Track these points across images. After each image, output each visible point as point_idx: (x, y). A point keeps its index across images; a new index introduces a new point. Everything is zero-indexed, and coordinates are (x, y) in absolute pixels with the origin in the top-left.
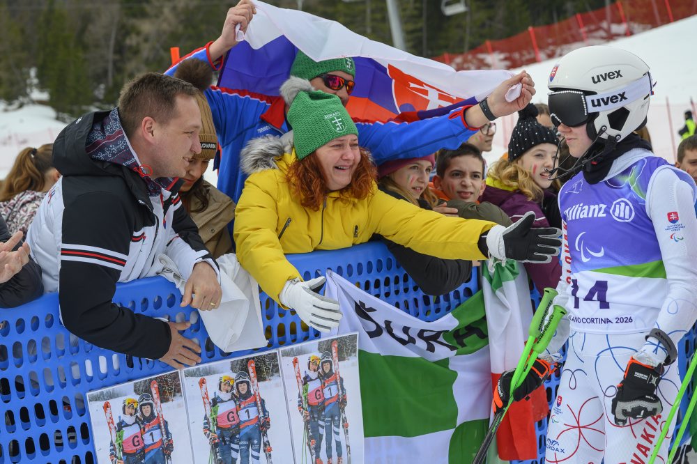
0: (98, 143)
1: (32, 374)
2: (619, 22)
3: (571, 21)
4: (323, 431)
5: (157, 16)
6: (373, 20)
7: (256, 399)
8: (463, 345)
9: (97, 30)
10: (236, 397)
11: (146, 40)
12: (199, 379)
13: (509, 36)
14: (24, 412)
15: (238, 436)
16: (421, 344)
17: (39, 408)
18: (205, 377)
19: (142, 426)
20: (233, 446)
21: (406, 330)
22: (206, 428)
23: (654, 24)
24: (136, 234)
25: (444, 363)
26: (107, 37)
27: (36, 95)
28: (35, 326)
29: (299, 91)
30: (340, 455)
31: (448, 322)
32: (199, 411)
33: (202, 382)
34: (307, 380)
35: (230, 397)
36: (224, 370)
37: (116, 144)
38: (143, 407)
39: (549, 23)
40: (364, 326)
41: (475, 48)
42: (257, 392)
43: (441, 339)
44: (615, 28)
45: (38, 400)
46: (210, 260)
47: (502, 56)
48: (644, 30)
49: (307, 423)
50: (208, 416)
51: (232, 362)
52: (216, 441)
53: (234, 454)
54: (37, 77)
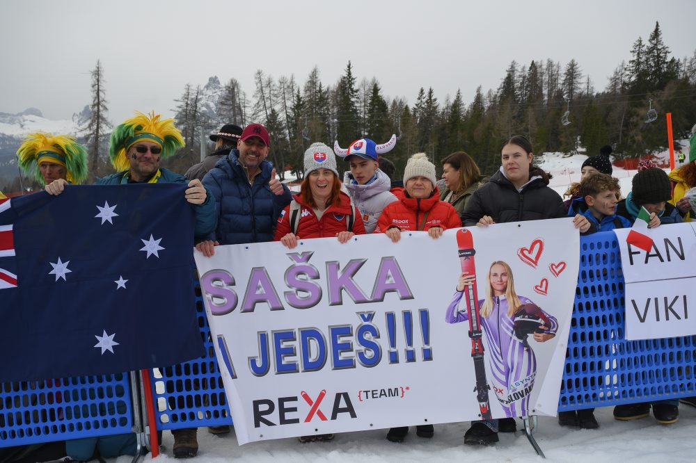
9: (614, 114)
26: (620, 118)
27: (580, 149)
54: (580, 140)
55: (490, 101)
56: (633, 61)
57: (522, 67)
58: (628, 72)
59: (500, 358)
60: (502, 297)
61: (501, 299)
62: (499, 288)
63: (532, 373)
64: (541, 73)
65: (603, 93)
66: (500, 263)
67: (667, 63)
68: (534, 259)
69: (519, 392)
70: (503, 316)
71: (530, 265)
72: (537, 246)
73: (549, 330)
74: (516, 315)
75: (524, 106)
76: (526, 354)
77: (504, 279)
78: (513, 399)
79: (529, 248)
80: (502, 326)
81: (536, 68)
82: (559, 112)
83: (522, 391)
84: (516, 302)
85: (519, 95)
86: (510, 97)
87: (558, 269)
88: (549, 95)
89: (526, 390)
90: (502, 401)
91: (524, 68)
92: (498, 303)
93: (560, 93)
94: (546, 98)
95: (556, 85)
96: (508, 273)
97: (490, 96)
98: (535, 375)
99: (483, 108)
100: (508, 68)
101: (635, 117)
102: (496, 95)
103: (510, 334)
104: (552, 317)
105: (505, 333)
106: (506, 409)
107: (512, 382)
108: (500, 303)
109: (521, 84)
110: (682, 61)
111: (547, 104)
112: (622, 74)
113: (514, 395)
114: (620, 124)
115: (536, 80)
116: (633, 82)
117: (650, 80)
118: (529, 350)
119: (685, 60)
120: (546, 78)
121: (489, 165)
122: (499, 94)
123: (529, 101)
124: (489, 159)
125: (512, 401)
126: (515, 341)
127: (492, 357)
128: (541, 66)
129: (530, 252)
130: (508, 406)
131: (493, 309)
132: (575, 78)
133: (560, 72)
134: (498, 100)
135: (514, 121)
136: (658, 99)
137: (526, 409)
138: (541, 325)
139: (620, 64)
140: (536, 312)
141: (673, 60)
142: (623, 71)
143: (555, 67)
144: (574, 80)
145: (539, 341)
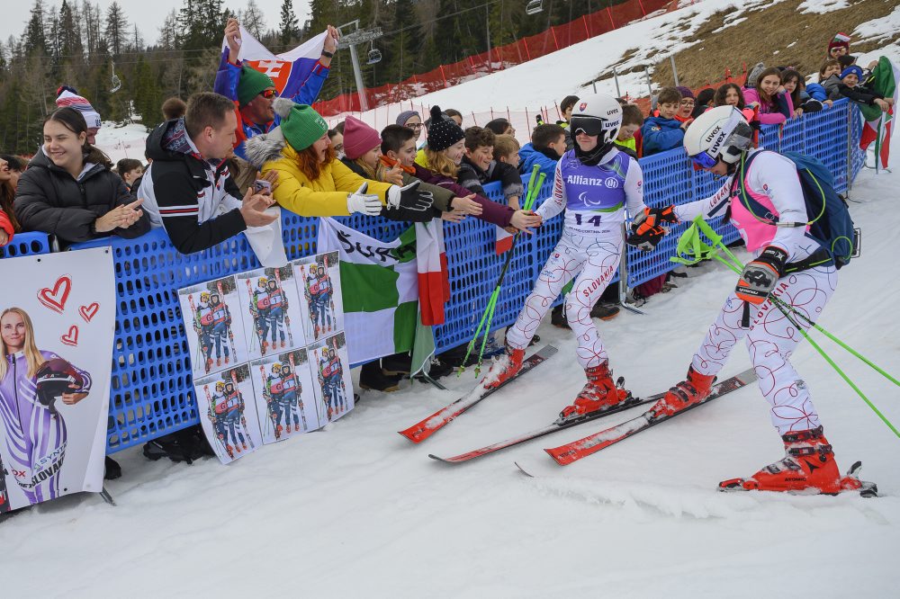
0: (170, 139)
1: (154, 276)
2: (496, 61)
3: (466, 60)
4: (319, 310)
5: (207, 65)
6: (342, 63)
7: (280, 291)
8: (403, 257)
9: (170, 74)
10: (268, 290)
11: (201, 80)
12: (246, 280)
13: (427, 71)
14: (142, 301)
15: (269, 313)
16: (378, 257)
17: (150, 298)
18: (249, 279)
19: (212, 309)
21: (369, 248)
23: (518, 62)
24: (200, 193)
25: (391, 268)
26: (176, 78)
27: (134, 117)
28: (146, 249)
30: (329, 323)
31: (397, 243)
33: (248, 282)
34: (309, 279)
35: (264, 291)
36: (260, 274)
37: (179, 140)
38: (213, 298)
39: (452, 63)
40: (343, 246)
41: (406, 80)
43: (390, 253)
44: (494, 65)
45: (150, 293)
47: (423, 85)
48: (512, 65)
49: (310, 305)
50: (252, 302)
51: (266, 269)
53: (267, 324)
54: (134, 106)
55: (13, 52)
56: (185, 10)
57: (50, 7)
58: (180, 23)
59: (19, 432)
60: (18, 354)
61: (17, 357)
62: (15, 342)
63: (61, 444)
64: (77, 17)
65: (155, 47)
66: (15, 310)
67: (221, 14)
68: (59, 302)
69: (46, 471)
70: (21, 378)
71: (54, 309)
72: (64, 285)
73: (81, 388)
74: (38, 375)
75: (59, 61)
76: (53, 422)
77: (21, 330)
78: (39, 479)
79: (52, 288)
80: (20, 392)
81: (70, 11)
82: (105, 70)
83: (50, 468)
84: (37, 358)
85: (51, 45)
86: (40, 48)
87: (89, 312)
88: (90, 47)
89: (55, 466)
90: (24, 486)
91: (53, 9)
92: (14, 362)
93: (103, 46)
94: (86, 51)
95: (97, 34)
96: (26, 322)
97: (11, 44)
98: (65, 446)
99: (4, 61)
100: (33, 7)
101: (193, 78)
102: (20, 44)
103: (31, 400)
104: (84, 372)
105: (26, 400)
106: (30, 495)
107: (37, 460)
108: (17, 362)
109: (52, 30)
110: (236, 14)
111: (89, 58)
112: (174, 25)
113: (39, 475)
114: (177, 85)
115: (72, 26)
116: (187, 37)
117: (206, 34)
118: (57, 417)
119: (240, 12)
120: (83, 24)
121: (20, 139)
122: (24, 43)
123: (65, 53)
124: (19, 131)
125: (38, 482)
126: (38, 409)
127: (9, 433)
128: (75, 8)
129: (54, 293)
130: (33, 490)
131: (7, 371)
132: (120, 26)
133: (100, 18)
134: (23, 50)
135: (47, 80)
136: (215, 57)
137: (55, 489)
138: (71, 383)
139: (171, 13)
140: (64, 368)
141: (227, 12)
142: (175, 21)
143: (93, 11)
144: (119, 29)
145: (69, 403)
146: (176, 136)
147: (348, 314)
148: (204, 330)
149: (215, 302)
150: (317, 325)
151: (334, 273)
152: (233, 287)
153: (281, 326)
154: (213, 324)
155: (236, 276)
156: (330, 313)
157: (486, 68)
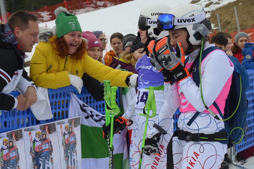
7: (48, 141)
10: (42, 140)
12: (29, 132)
13: (52, 4)
15: (42, 155)
18: (31, 132)
19: (9, 150)
20: (40, 159)
21: (97, 116)
22: (31, 152)
29: (61, 12)
30: (74, 164)
32: (29, 145)
33: (30, 134)
34: (65, 134)
35: (39, 140)
36: (37, 129)
38: (10, 142)
40: (83, 114)
42: (49, 138)
46: (34, 86)
49: (65, 151)
50: (32, 147)
51: (40, 126)
52: (34, 157)
53: (40, 162)
146: (7, 33)
147: (84, 159)
148: (4, 164)
149: (11, 146)
150: (68, 164)
151: (77, 131)
152: (21, 136)
153: (48, 164)
154: (9, 160)
155: (23, 129)
156: (75, 157)
157: (94, 6)
